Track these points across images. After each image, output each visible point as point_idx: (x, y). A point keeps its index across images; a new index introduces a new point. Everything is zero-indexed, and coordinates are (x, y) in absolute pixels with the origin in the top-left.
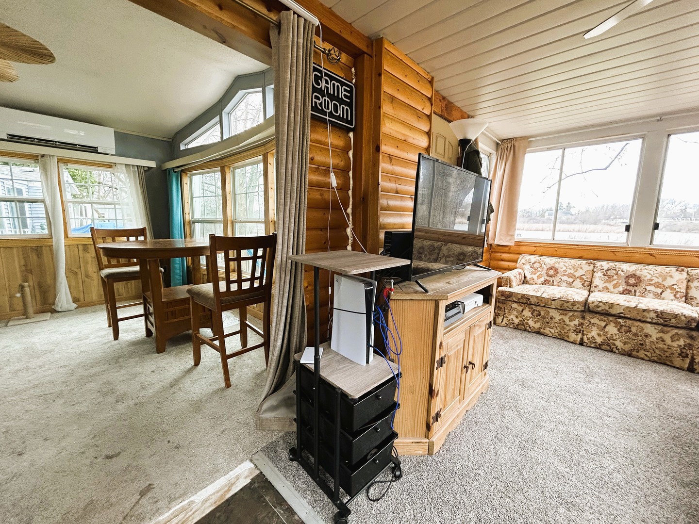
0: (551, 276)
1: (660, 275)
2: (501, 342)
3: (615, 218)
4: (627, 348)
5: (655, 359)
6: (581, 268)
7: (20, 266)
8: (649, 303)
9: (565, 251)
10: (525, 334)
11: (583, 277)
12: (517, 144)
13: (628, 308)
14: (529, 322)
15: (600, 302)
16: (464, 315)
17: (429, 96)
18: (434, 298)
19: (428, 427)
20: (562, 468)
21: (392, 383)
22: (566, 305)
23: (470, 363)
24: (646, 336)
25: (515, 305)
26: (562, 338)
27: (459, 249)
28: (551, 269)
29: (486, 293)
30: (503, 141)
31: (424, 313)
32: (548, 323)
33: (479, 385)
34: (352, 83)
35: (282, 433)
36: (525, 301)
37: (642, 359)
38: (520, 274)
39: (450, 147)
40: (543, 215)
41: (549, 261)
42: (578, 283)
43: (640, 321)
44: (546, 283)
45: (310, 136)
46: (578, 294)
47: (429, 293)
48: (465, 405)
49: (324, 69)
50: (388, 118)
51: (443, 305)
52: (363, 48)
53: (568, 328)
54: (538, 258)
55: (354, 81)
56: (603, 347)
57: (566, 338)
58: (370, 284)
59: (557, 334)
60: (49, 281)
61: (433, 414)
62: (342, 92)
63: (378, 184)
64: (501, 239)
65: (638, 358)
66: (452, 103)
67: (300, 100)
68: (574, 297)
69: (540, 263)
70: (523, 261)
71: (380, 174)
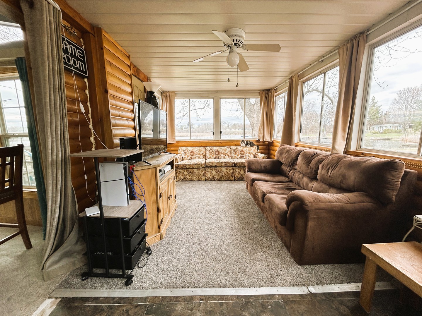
0: (192, 155)
1: (224, 150)
2: (178, 188)
3: (209, 130)
4: (219, 178)
5: (226, 179)
6: (202, 150)
8: (222, 160)
9: (195, 144)
10: (186, 182)
11: (203, 154)
12: (170, 94)
13: (217, 163)
14: (187, 176)
15: (209, 162)
16: (165, 175)
17: (129, 65)
18: (155, 167)
19: (159, 227)
20: (207, 221)
21: (142, 209)
22: (199, 166)
23: (170, 196)
24: (223, 172)
25: (181, 171)
26: (199, 180)
27: (150, 147)
28: (192, 152)
29: (171, 164)
30: (164, 91)
31: (151, 175)
32: (194, 175)
33: (174, 206)
34: (83, 49)
35: (69, 273)
36: (184, 167)
37: (223, 180)
38: (180, 156)
39: (141, 93)
40: (182, 129)
41: (191, 149)
42: (202, 157)
43: (221, 167)
44: (191, 158)
45: (65, 79)
46: (202, 161)
47: (152, 165)
48: (171, 215)
49: (66, 37)
50: (110, 74)
51: (158, 169)
52: (89, 29)
53: (201, 175)
54: (186, 148)
55: (83, 47)
56: (212, 180)
57: (201, 180)
58: (125, 164)
59: (198, 179)
61: (160, 221)
62: (77, 53)
63: (109, 112)
64: (170, 141)
65: (222, 180)
66: (139, 69)
67: (56, 57)
68: (201, 162)
69: (187, 150)
70: (180, 150)
71: (110, 106)
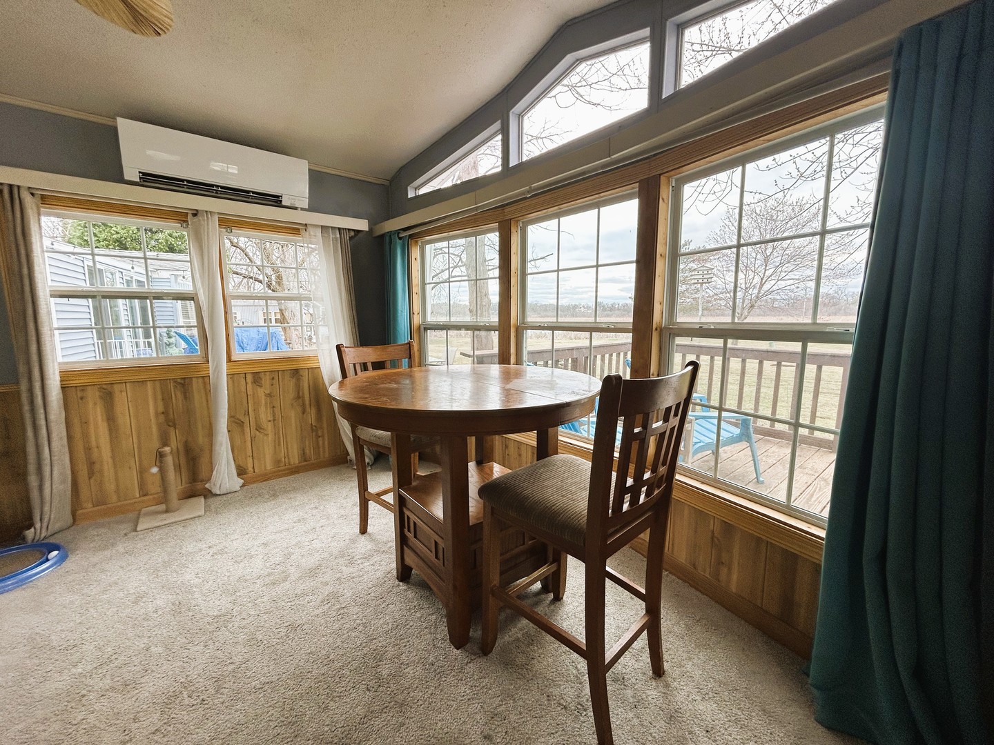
7: (157, 414)
60: (201, 439)
